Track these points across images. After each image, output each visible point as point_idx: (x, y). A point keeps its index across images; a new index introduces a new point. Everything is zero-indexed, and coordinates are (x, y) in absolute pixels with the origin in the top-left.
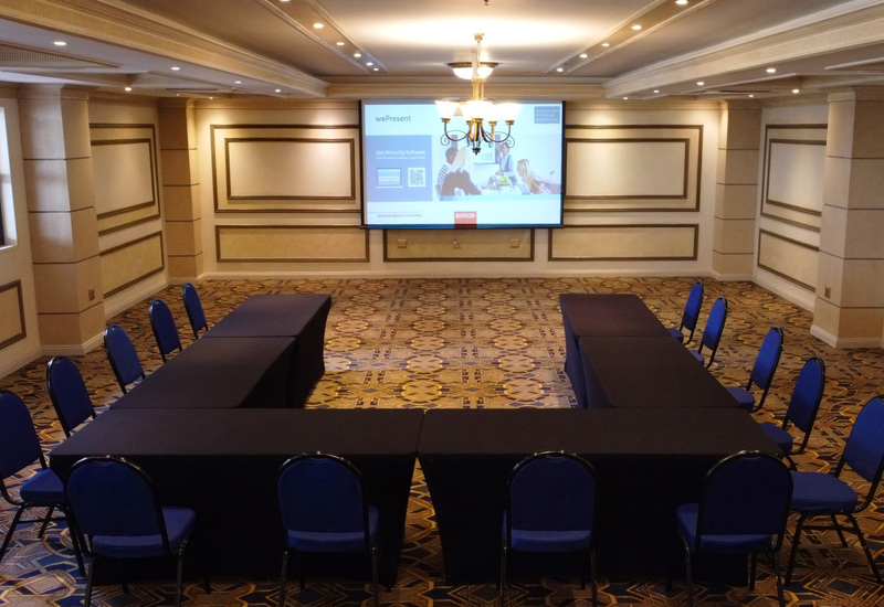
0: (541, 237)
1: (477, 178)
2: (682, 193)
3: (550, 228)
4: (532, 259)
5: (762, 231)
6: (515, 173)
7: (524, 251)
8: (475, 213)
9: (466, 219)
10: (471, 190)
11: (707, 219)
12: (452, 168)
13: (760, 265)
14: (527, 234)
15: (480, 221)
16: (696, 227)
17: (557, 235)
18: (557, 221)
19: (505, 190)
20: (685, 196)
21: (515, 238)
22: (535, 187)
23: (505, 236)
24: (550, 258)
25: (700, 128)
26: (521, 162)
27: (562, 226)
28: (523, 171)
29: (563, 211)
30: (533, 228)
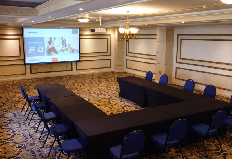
0: (74, 64)
1: (58, 49)
2: (107, 51)
3: (76, 62)
4: (72, 70)
5: (127, 60)
6: (67, 47)
7: (70, 68)
8: (57, 59)
9: (55, 60)
10: (56, 52)
11: (112, 57)
12: (50, 46)
13: (127, 68)
14: (70, 64)
15: (59, 61)
16: (110, 59)
17: (78, 63)
18: (79, 60)
19: (65, 52)
20: (107, 52)
21: (67, 64)
22: (73, 51)
23: (65, 64)
24: (77, 70)
25: (110, 35)
26: (69, 44)
27: (80, 61)
28: (69, 47)
29: (80, 57)
30: (72, 62)
